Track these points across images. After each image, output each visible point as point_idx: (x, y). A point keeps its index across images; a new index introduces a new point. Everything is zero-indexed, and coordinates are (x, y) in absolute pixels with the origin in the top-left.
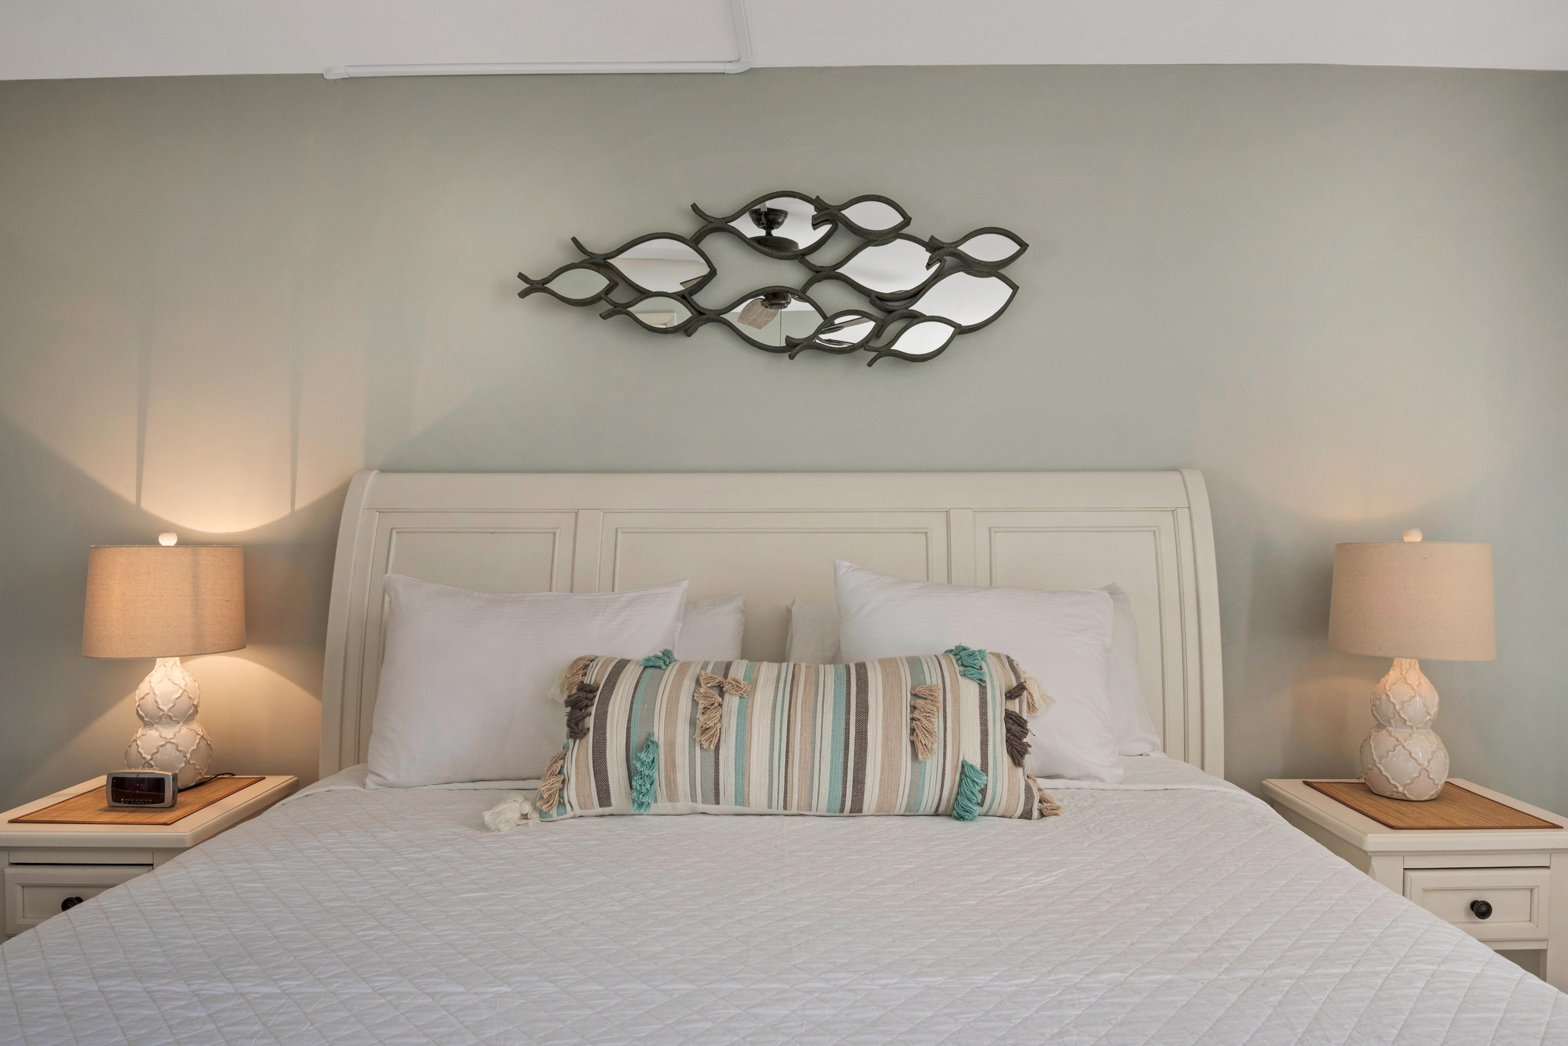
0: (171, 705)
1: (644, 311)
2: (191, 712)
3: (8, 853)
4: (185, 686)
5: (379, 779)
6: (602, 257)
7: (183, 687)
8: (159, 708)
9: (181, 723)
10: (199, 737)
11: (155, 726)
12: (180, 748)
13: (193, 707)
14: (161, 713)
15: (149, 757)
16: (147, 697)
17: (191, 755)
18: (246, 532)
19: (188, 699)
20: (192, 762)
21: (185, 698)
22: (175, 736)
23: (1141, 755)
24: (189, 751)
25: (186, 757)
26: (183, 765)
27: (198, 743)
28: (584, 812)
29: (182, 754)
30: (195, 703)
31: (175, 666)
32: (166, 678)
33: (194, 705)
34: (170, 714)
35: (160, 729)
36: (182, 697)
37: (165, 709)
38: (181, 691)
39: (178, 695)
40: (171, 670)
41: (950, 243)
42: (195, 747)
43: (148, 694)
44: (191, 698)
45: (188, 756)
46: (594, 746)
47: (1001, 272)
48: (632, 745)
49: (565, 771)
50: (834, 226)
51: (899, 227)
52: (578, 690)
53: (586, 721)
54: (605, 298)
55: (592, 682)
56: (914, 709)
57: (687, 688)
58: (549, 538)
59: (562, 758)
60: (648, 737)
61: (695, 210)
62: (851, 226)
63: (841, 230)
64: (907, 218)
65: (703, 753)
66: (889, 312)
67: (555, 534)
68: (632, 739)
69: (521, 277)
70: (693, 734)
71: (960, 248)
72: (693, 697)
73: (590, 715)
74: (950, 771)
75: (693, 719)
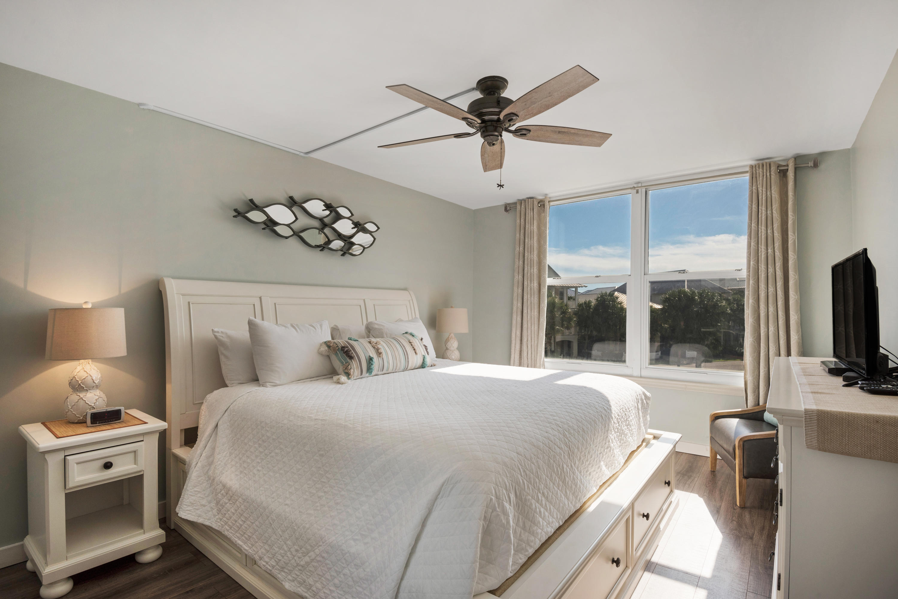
3: (64, 451)
5: (272, 384)
6: (261, 208)
11: (89, 391)
15: (93, 405)
16: (87, 378)
43: (87, 376)
46: (358, 360)
47: (372, 234)
48: (367, 359)
49: (352, 367)
50: (331, 212)
51: (350, 217)
52: (342, 348)
53: (352, 354)
54: (264, 223)
55: (343, 346)
56: (412, 345)
57: (369, 345)
58: (252, 306)
59: (349, 364)
60: (370, 356)
61: (291, 198)
62: (337, 213)
63: (333, 214)
64: (352, 215)
65: (380, 360)
66: (345, 241)
67: (254, 305)
68: (366, 357)
69: (236, 210)
70: (377, 355)
71: (365, 225)
72: (373, 346)
73: (352, 353)
74: (421, 358)
75: (376, 351)
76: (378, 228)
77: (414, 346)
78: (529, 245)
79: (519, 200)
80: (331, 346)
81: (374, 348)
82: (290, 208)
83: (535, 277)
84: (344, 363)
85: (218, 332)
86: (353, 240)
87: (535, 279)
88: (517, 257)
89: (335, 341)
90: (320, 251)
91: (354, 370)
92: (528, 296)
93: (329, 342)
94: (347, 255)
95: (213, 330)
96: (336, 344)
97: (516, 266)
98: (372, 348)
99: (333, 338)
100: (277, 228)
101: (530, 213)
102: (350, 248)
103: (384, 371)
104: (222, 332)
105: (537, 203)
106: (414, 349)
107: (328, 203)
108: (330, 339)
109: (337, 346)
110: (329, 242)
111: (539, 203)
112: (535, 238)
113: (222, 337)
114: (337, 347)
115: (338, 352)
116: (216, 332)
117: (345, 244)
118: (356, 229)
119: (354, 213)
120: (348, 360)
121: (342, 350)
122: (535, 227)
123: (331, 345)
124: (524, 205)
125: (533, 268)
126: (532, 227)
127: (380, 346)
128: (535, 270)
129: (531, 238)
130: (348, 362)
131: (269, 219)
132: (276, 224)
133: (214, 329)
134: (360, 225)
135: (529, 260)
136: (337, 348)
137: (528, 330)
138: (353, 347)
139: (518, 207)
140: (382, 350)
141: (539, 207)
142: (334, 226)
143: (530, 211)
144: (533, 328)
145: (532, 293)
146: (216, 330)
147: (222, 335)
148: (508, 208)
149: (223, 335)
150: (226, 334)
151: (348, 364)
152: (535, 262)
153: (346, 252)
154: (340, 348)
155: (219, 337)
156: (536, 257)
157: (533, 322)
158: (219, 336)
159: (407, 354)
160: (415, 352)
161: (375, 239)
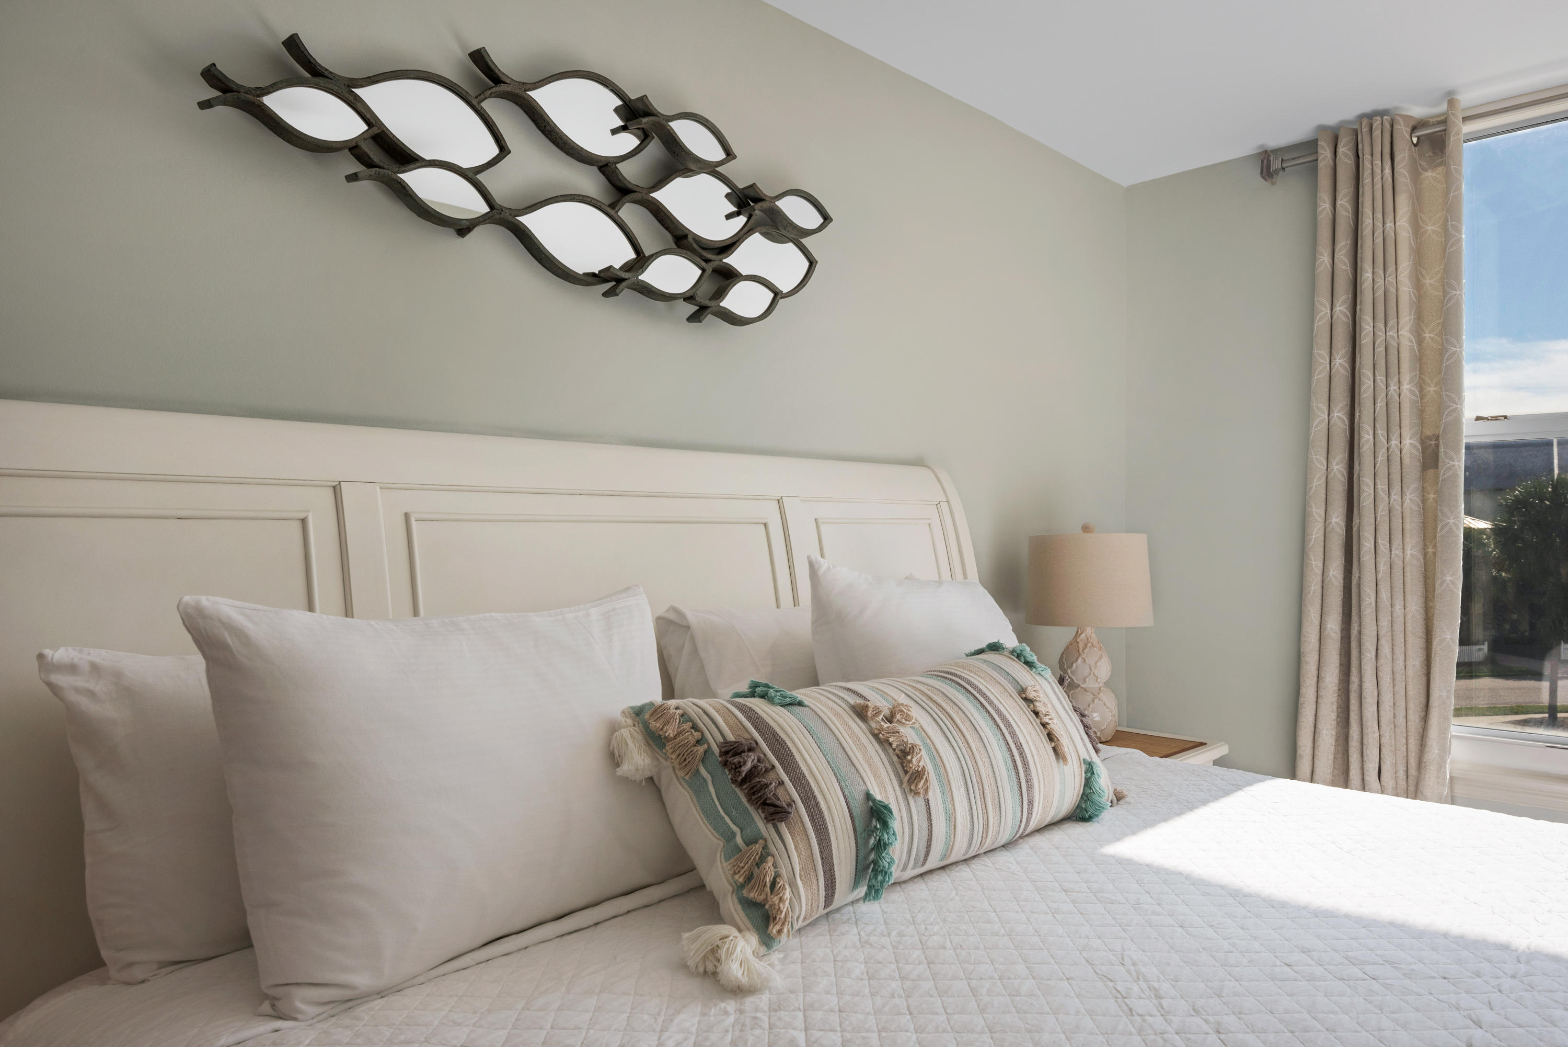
6: (345, 83)
41: (771, 197)
46: (814, 825)
47: (804, 241)
48: (857, 811)
49: (783, 872)
50: (645, 137)
51: (722, 163)
52: (724, 753)
53: (780, 792)
54: (353, 148)
55: (731, 737)
56: (1036, 714)
57: (857, 727)
58: (296, 527)
59: (765, 854)
60: (868, 796)
61: (479, 58)
62: (673, 144)
63: (655, 148)
64: (730, 154)
65: (917, 805)
66: (707, 261)
67: (304, 522)
68: (852, 804)
69: (211, 75)
70: (901, 783)
71: (777, 203)
72: (876, 736)
73: (781, 783)
74: (1077, 772)
75: (892, 763)
76: (826, 218)
77: (1046, 720)
78: (1380, 293)
79: (1322, 128)
80: (668, 739)
81: (882, 740)
82: (474, 102)
83: (1406, 413)
84: (739, 840)
85: (72, 668)
86: (734, 260)
87: (1406, 422)
88: (1323, 340)
89: (687, 703)
90: (606, 294)
91: (793, 885)
92: (1379, 486)
93: (657, 711)
94: (710, 318)
95: (41, 657)
96: (695, 727)
97: (1320, 374)
98: (873, 748)
99: (669, 691)
100: (413, 178)
101: (1378, 170)
102: (721, 293)
103: (932, 863)
104: (95, 668)
105: (1409, 130)
106: (1050, 737)
107: (633, 96)
108: (656, 696)
109: (697, 735)
110: (641, 261)
111: (1414, 129)
112: (1405, 266)
113: (91, 694)
114: (698, 742)
115: (703, 771)
116: (60, 668)
117: (704, 270)
118: (741, 220)
119: (735, 149)
120: (760, 824)
121: (725, 764)
122: (1403, 222)
123: (671, 731)
124: (1352, 145)
125: (1396, 379)
126: (1389, 224)
127: (909, 735)
128: (1406, 387)
129: (1388, 263)
130: (762, 837)
131: (375, 130)
132: (408, 159)
133: (48, 652)
134: (758, 200)
135: (1381, 350)
136: (701, 749)
137: (1381, 616)
138: (782, 743)
139: (1325, 153)
140: (922, 760)
141: (1415, 145)
142: (657, 195)
143: (1378, 162)
144: (1398, 608)
145: (1396, 476)
146: (60, 655)
147: (91, 685)
148: (1276, 164)
149: (99, 687)
150: (117, 675)
151: (758, 847)
152: (1405, 355)
153: (708, 303)
154: (716, 750)
155: (73, 697)
156: (1408, 334)
157: (1398, 583)
158: (78, 690)
159: (1025, 764)
160: (1054, 749)
161: (812, 263)
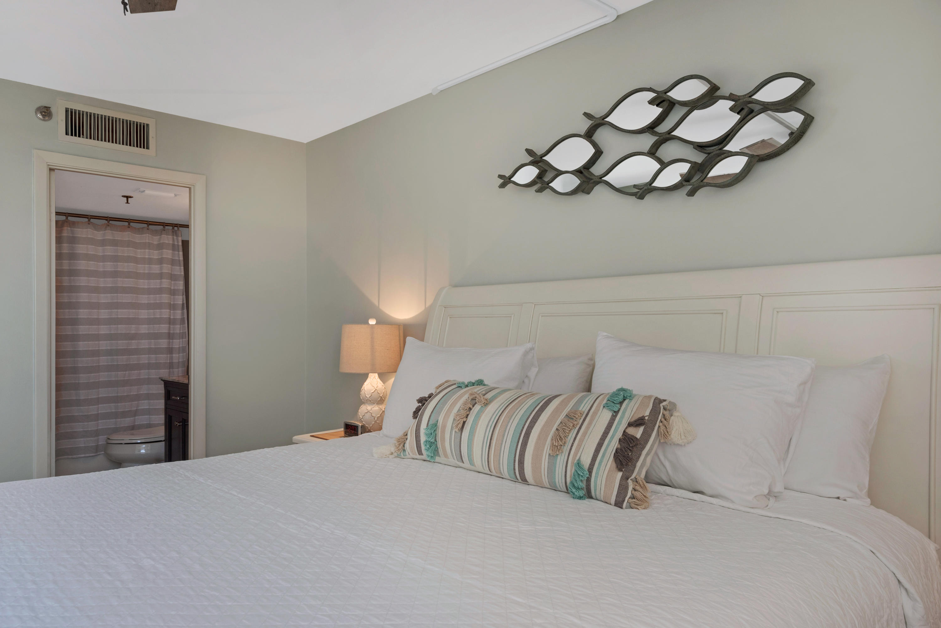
0: (370, 395)
1: (558, 184)
2: (379, 399)
4: (377, 387)
6: (540, 157)
7: (375, 388)
8: (366, 396)
9: (375, 404)
10: (382, 411)
11: (365, 404)
12: (373, 415)
13: (380, 397)
14: (367, 399)
15: (360, 417)
16: (362, 391)
17: (377, 419)
18: (405, 320)
19: (377, 394)
20: (377, 422)
21: (376, 392)
22: (371, 409)
23: (838, 498)
24: (376, 417)
25: (375, 419)
26: (373, 423)
27: (381, 414)
28: (404, 457)
29: (373, 418)
30: (381, 395)
31: (374, 378)
32: (370, 384)
33: (380, 396)
34: (370, 399)
35: (367, 406)
36: (375, 392)
37: (368, 396)
38: (374, 390)
39: (373, 391)
40: (372, 380)
41: (744, 95)
42: (379, 415)
43: (363, 389)
44: (379, 393)
45: (376, 419)
46: (417, 424)
50: (669, 104)
54: (540, 181)
60: (437, 421)
61: (587, 115)
67: (511, 318)
69: (500, 177)
90: (639, 198)
